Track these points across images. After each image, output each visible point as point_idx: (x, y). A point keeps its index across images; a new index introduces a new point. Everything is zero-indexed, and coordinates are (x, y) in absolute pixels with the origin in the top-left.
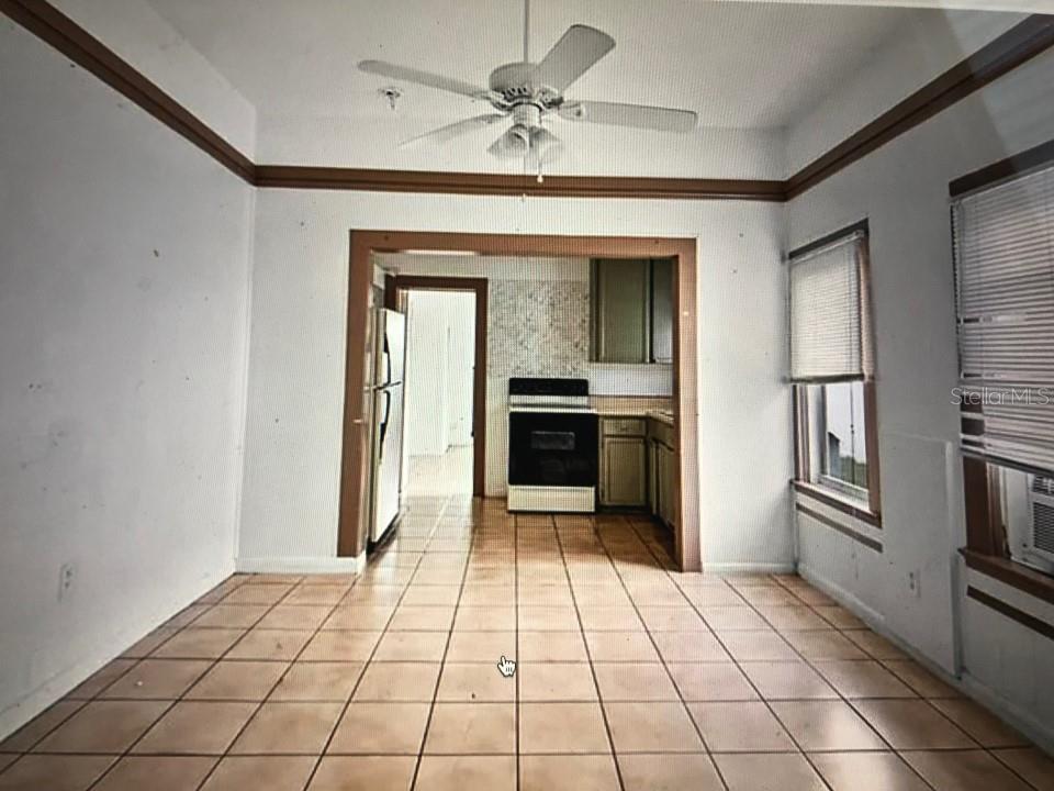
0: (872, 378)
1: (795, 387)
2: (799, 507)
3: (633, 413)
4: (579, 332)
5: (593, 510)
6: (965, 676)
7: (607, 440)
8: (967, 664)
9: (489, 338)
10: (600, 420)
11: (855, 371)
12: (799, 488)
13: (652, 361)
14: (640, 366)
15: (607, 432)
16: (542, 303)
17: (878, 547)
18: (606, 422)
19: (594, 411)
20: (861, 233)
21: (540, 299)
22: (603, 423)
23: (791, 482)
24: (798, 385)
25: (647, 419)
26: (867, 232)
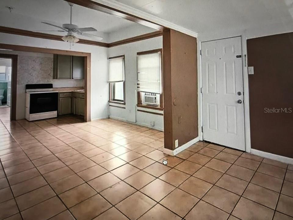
0: (125, 81)
1: (110, 84)
2: (110, 105)
3: (68, 91)
4: (50, 71)
5: (56, 116)
6: (137, 122)
7: (61, 99)
8: (137, 120)
9: (18, 73)
10: (59, 94)
11: (122, 80)
12: (110, 102)
13: (72, 78)
14: (69, 80)
15: (60, 97)
16: (38, 63)
17: (125, 108)
18: (61, 94)
19: (57, 92)
20: (123, 57)
21: (37, 62)
22: (60, 95)
23: (108, 101)
24: (111, 83)
25: (72, 92)
26: (124, 57)
